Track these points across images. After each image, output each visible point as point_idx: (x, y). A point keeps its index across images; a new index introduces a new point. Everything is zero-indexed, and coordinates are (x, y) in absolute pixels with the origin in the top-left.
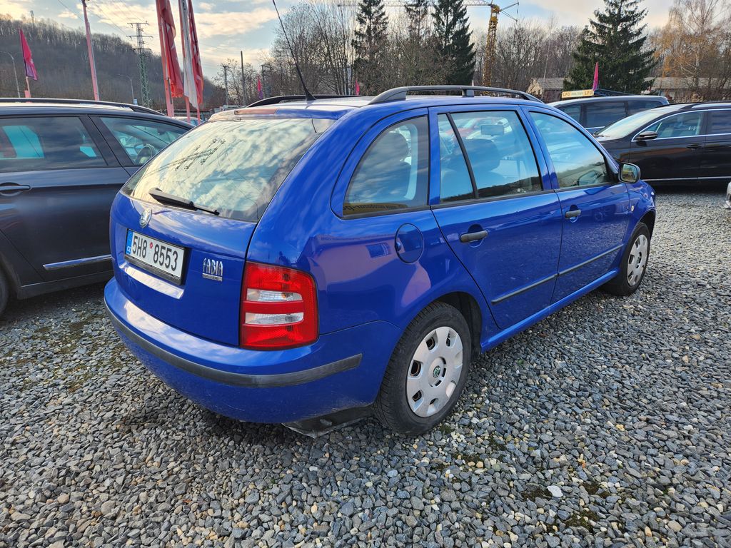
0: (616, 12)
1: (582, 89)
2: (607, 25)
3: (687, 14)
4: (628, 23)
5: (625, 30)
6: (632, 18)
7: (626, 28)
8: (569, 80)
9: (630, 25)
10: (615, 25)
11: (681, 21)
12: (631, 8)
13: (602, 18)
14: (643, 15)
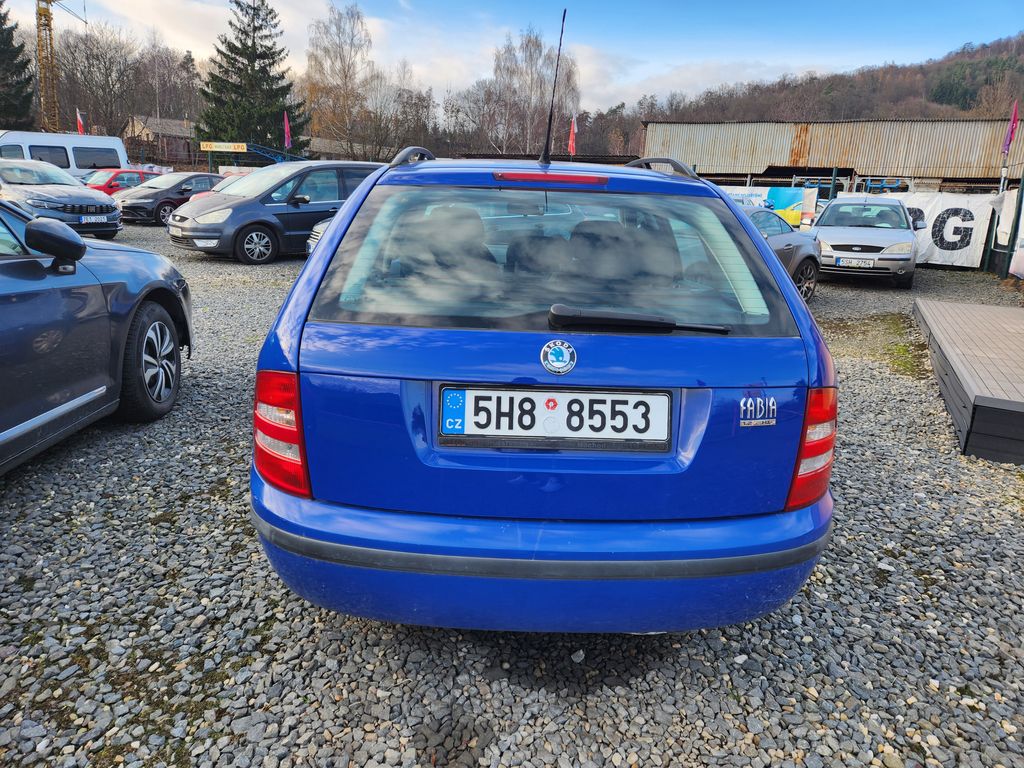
0: (250, 43)
1: (223, 141)
2: (240, 59)
3: (327, 64)
4: (267, 61)
5: (263, 70)
6: (271, 55)
7: (266, 66)
8: (202, 126)
9: (270, 65)
10: (252, 60)
11: (321, 70)
12: (268, 43)
13: (231, 47)
14: (283, 55)
